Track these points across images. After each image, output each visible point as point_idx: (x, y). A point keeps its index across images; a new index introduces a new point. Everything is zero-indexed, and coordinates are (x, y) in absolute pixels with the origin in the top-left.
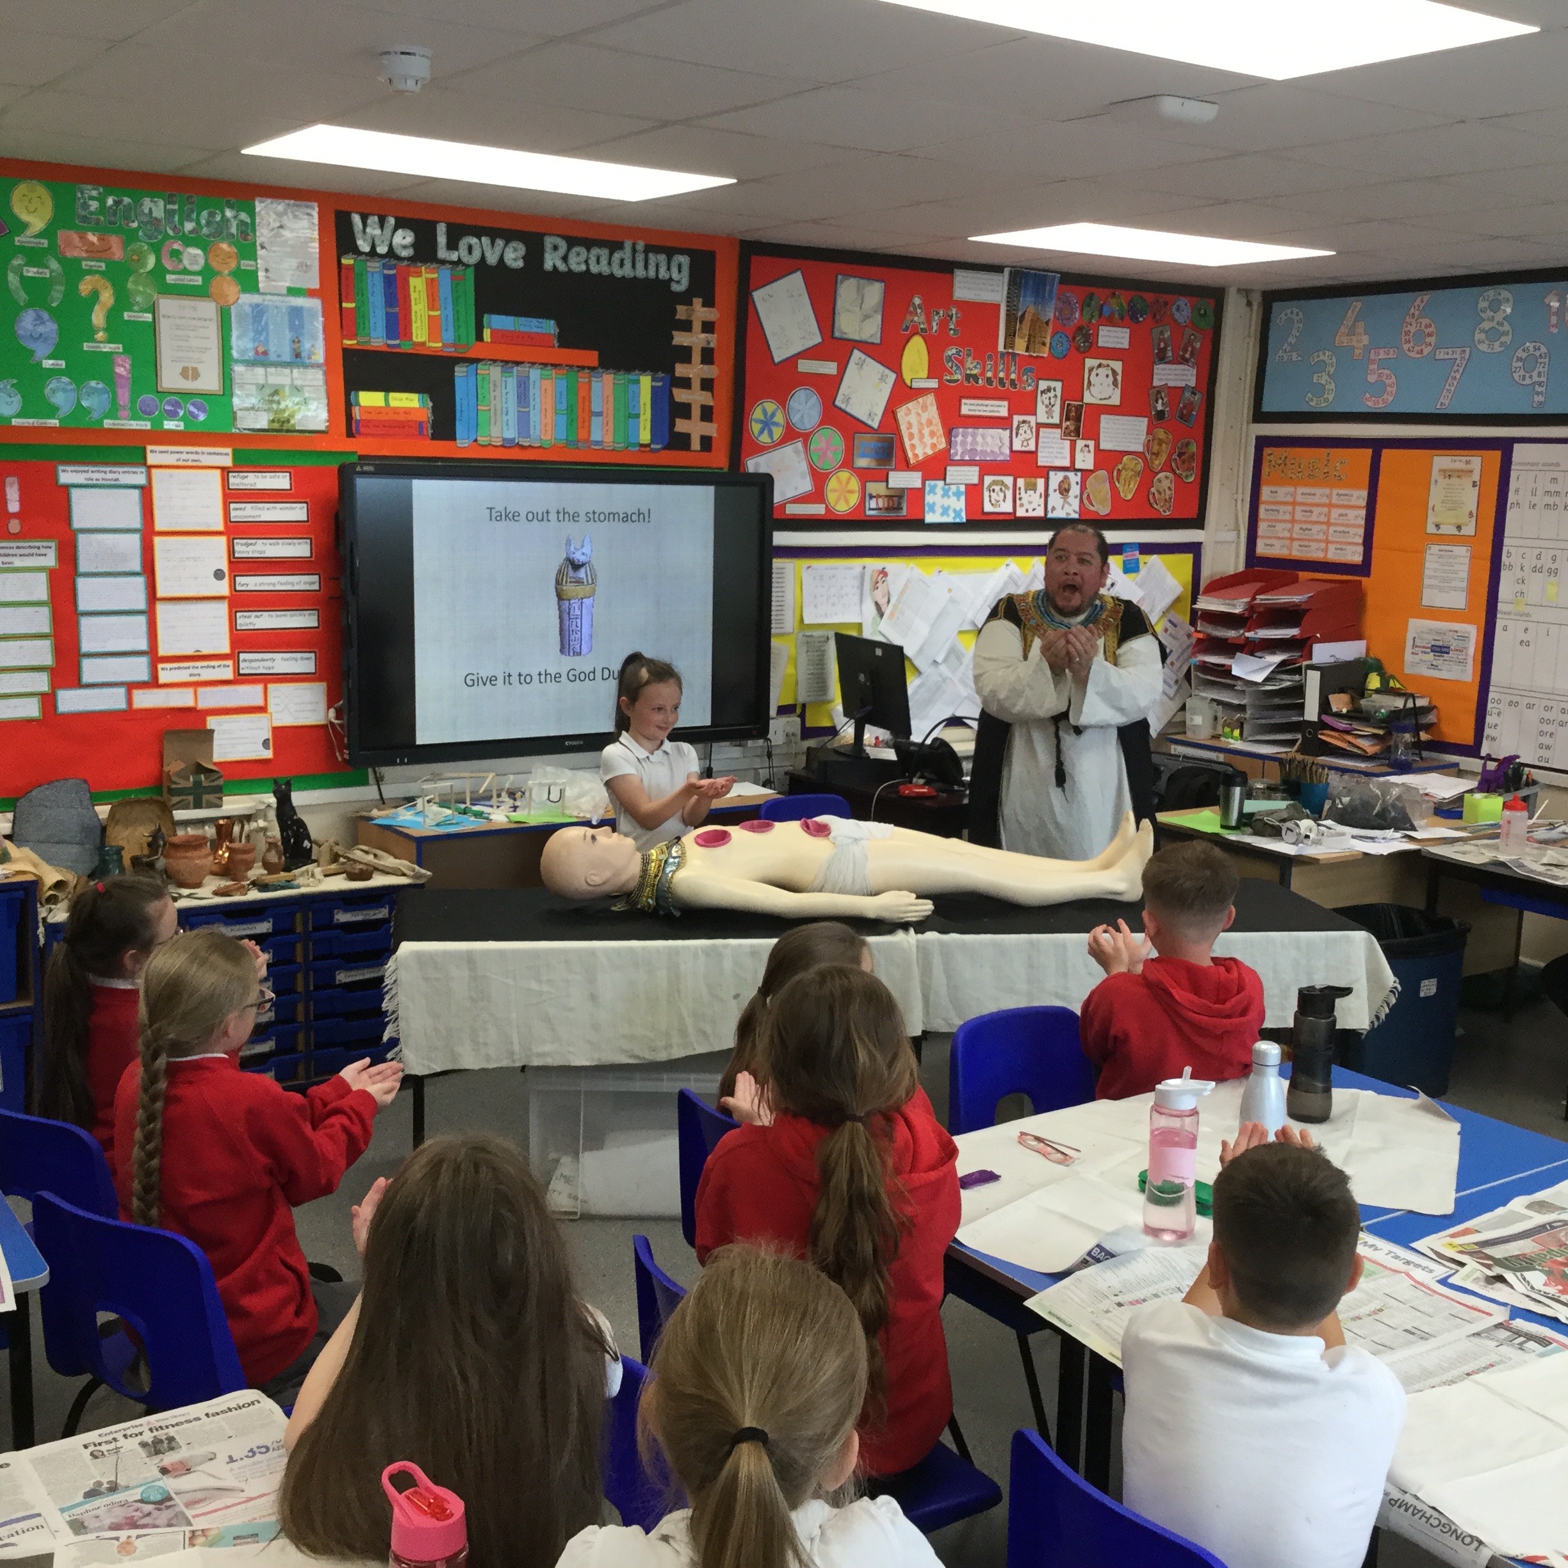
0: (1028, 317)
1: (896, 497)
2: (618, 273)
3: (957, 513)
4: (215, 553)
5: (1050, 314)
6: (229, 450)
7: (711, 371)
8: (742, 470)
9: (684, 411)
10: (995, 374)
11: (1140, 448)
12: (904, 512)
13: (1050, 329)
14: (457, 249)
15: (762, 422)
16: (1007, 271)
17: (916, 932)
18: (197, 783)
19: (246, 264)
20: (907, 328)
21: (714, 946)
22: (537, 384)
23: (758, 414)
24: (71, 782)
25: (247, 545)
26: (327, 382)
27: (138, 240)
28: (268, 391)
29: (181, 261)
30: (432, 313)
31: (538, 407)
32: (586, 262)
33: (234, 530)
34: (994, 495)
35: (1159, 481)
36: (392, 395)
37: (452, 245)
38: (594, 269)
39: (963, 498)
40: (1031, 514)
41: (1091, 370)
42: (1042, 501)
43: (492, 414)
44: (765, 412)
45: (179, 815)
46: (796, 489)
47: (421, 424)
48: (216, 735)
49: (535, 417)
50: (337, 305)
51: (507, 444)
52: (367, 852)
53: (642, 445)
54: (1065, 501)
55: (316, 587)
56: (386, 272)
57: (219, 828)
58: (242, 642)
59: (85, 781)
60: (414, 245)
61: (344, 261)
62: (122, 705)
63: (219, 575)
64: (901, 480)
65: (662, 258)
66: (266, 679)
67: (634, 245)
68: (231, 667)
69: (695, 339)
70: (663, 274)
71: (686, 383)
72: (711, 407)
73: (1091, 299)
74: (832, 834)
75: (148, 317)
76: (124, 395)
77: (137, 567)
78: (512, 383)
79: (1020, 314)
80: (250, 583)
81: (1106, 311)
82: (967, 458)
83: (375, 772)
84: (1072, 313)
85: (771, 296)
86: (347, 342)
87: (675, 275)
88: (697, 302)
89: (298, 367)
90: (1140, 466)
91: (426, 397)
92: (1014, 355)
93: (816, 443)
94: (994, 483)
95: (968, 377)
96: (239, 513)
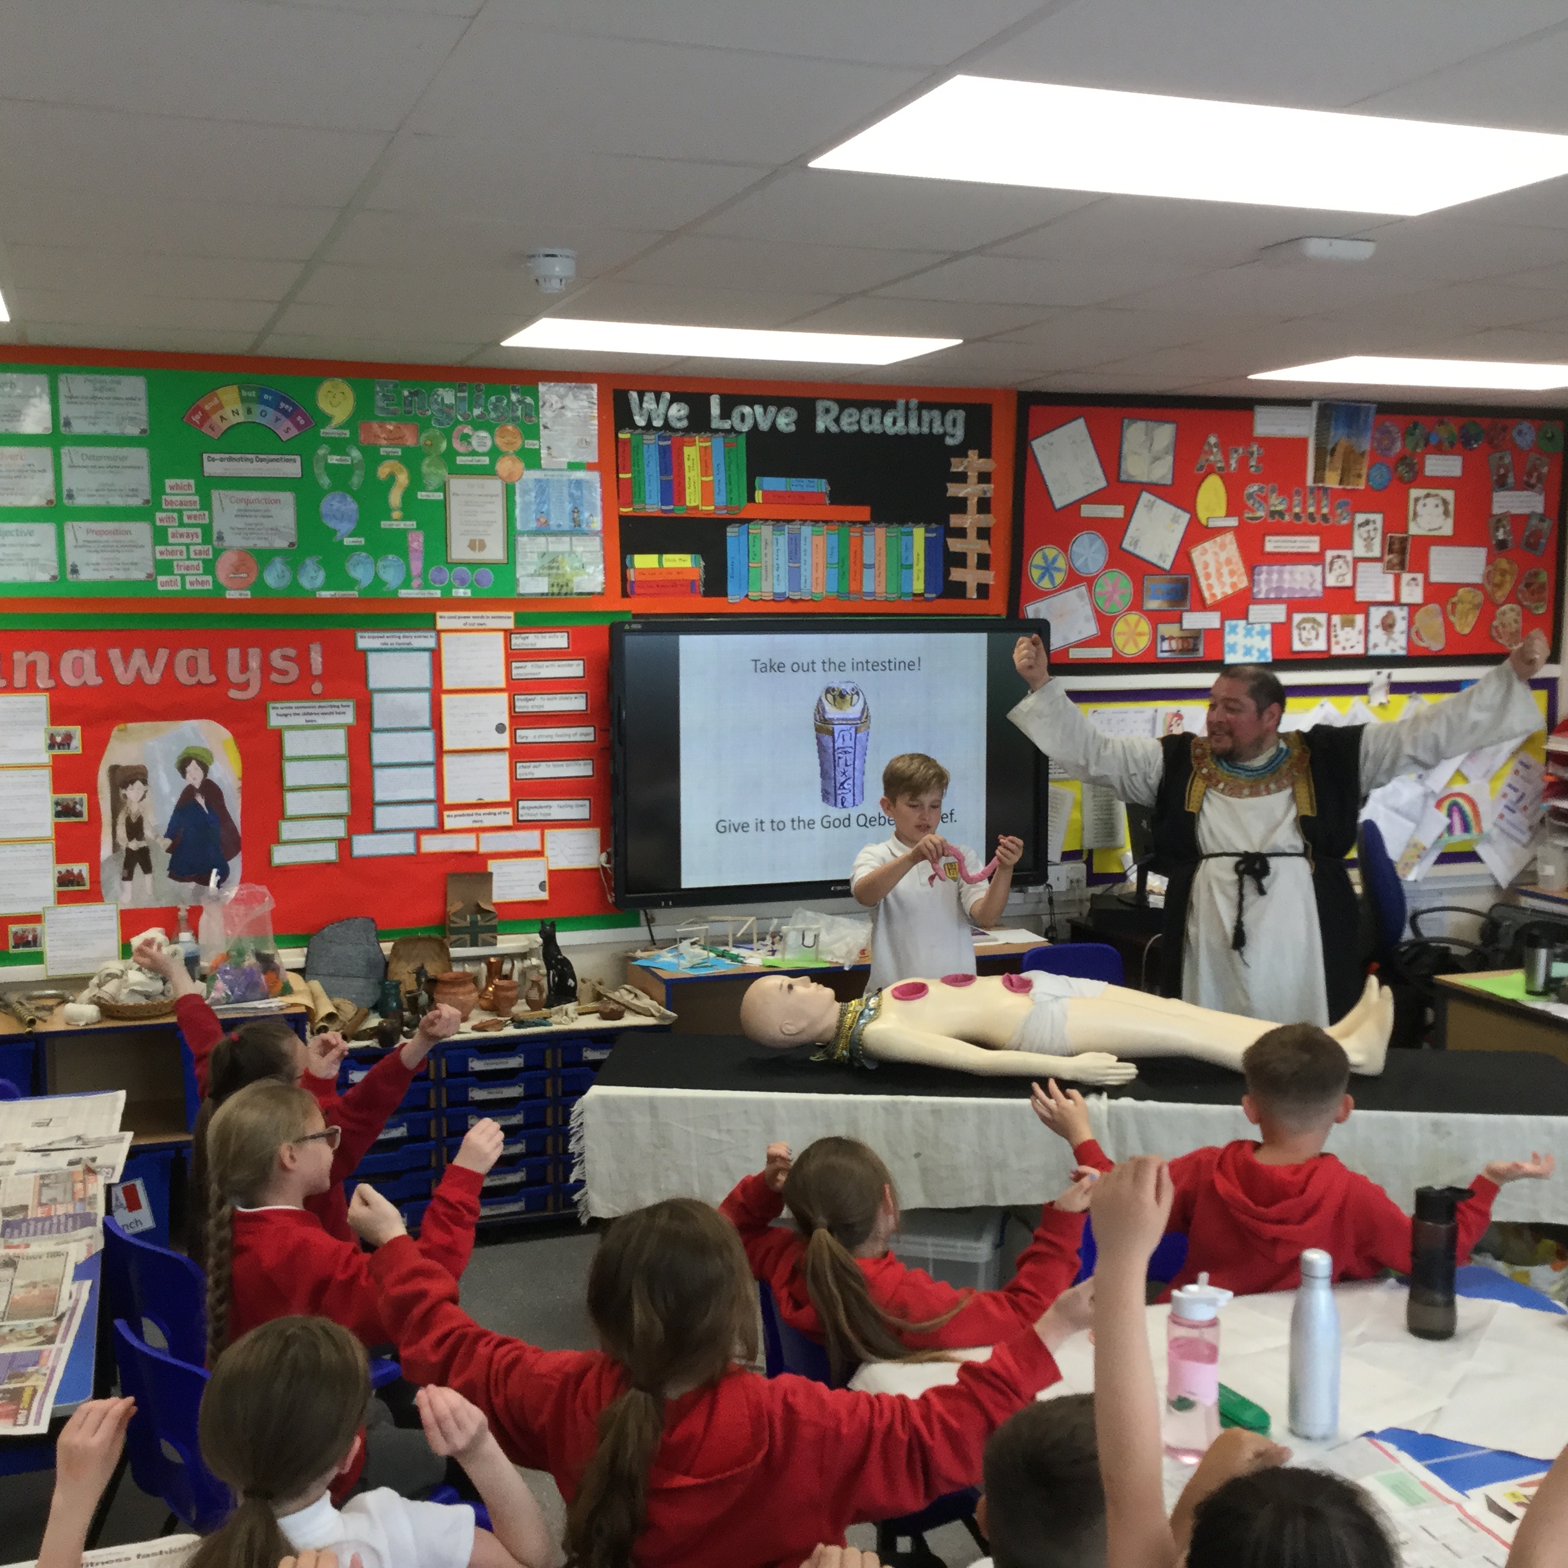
0: (1340, 450)
1: (1192, 638)
2: (891, 431)
3: (1262, 653)
4: (497, 708)
5: (1366, 445)
6: (511, 614)
7: (987, 520)
8: (1021, 616)
9: (960, 560)
10: (1304, 509)
11: (1477, 579)
12: (1201, 653)
13: (1366, 462)
14: (729, 418)
15: (1043, 568)
16: (1315, 405)
17: (1110, 1097)
18: (474, 923)
19: (531, 444)
20: (1202, 468)
21: (895, 1104)
22: (809, 540)
23: (1037, 559)
24: (358, 921)
25: (527, 700)
26: (604, 548)
27: (430, 426)
28: (547, 559)
29: (470, 443)
30: (704, 479)
31: (809, 562)
32: (859, 422)
33: (515, 687)
34: (1305, 634)
35: (1504, 613)
36: (665, 556)
37: (725, 414)
38: (866, 429)
39: (1268, 638)
40: (1349, 652)
41: (1417, 500)
42: (1362, 638)
43: (764, 572)
44: (1045, 557)
45: (455, 952)
46: (1080, 632)
47: (693, 582)
48: (495, 878)
49: (806, 572)
50: (615, 476)
51: (778, 599)
52: (630, 992)
53: (915, 595)
54: (1390, 638)
55: (591, 738)
56: (661, 443)
57: (489, 965)
58: (522, 790)
59: (373, 920)
60: (688, 417)
61: (621, 436)
62: (411, 849)
63: (500, 728)
64: (1194, 620)
65: (936, 414)
66: (542, 825)
67: (907, 404)
68: (511, 813)
69: (970, 491)
70: (937, 429)
71: (961, 533)
72: (988, 556)
73: (1415, 427)
74: (1032, 991)
75: (439, 496)
76: (417, 566)
77: (426, 721)
78: (783, 540)
79: (1330, 447)
80: (529, 735)
81: (1433, 441)
82: (1272, 596)
83: (646, 914)
84: (1393, 442)
85: (1052, 444)
86: (623, 510)
87: (950, 430)
88: (973, 454)
89: (577, 535)
90: (1479, 598)
91: (699, 557)
92: (1325, 489)
93: (1100, 586)
94: (1304, 620)
95: (1273, 514)
96: (520, 671)
